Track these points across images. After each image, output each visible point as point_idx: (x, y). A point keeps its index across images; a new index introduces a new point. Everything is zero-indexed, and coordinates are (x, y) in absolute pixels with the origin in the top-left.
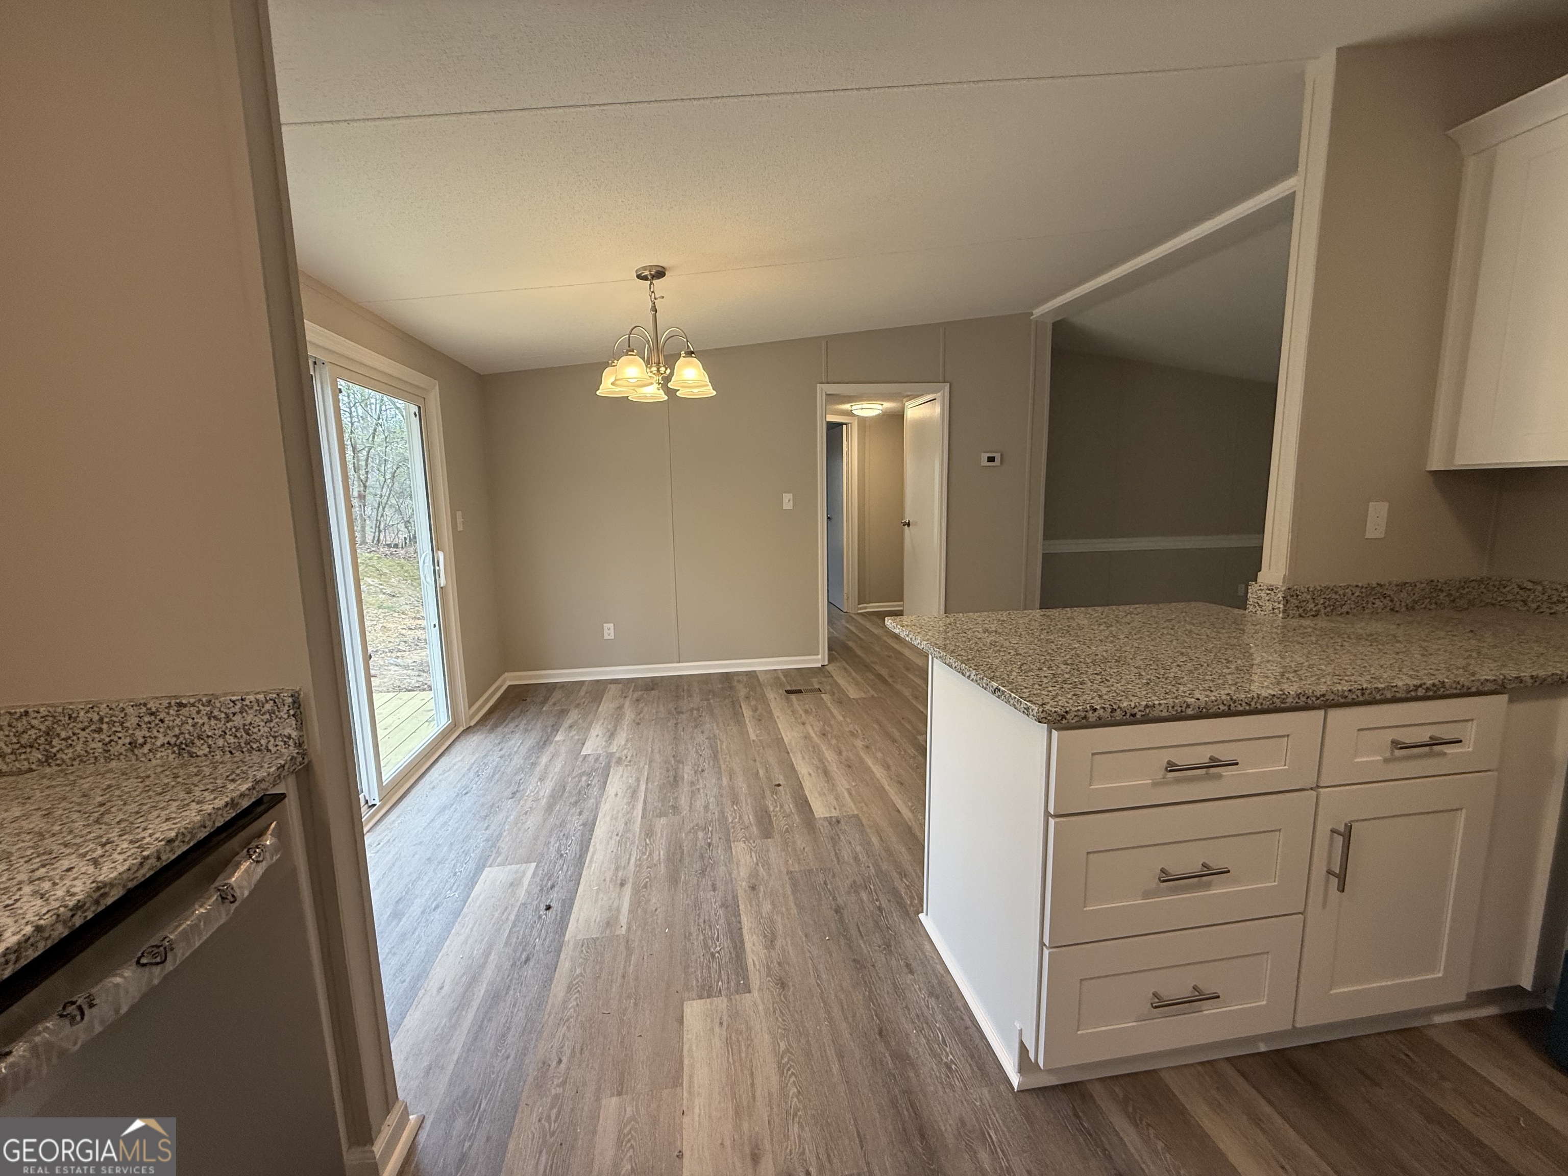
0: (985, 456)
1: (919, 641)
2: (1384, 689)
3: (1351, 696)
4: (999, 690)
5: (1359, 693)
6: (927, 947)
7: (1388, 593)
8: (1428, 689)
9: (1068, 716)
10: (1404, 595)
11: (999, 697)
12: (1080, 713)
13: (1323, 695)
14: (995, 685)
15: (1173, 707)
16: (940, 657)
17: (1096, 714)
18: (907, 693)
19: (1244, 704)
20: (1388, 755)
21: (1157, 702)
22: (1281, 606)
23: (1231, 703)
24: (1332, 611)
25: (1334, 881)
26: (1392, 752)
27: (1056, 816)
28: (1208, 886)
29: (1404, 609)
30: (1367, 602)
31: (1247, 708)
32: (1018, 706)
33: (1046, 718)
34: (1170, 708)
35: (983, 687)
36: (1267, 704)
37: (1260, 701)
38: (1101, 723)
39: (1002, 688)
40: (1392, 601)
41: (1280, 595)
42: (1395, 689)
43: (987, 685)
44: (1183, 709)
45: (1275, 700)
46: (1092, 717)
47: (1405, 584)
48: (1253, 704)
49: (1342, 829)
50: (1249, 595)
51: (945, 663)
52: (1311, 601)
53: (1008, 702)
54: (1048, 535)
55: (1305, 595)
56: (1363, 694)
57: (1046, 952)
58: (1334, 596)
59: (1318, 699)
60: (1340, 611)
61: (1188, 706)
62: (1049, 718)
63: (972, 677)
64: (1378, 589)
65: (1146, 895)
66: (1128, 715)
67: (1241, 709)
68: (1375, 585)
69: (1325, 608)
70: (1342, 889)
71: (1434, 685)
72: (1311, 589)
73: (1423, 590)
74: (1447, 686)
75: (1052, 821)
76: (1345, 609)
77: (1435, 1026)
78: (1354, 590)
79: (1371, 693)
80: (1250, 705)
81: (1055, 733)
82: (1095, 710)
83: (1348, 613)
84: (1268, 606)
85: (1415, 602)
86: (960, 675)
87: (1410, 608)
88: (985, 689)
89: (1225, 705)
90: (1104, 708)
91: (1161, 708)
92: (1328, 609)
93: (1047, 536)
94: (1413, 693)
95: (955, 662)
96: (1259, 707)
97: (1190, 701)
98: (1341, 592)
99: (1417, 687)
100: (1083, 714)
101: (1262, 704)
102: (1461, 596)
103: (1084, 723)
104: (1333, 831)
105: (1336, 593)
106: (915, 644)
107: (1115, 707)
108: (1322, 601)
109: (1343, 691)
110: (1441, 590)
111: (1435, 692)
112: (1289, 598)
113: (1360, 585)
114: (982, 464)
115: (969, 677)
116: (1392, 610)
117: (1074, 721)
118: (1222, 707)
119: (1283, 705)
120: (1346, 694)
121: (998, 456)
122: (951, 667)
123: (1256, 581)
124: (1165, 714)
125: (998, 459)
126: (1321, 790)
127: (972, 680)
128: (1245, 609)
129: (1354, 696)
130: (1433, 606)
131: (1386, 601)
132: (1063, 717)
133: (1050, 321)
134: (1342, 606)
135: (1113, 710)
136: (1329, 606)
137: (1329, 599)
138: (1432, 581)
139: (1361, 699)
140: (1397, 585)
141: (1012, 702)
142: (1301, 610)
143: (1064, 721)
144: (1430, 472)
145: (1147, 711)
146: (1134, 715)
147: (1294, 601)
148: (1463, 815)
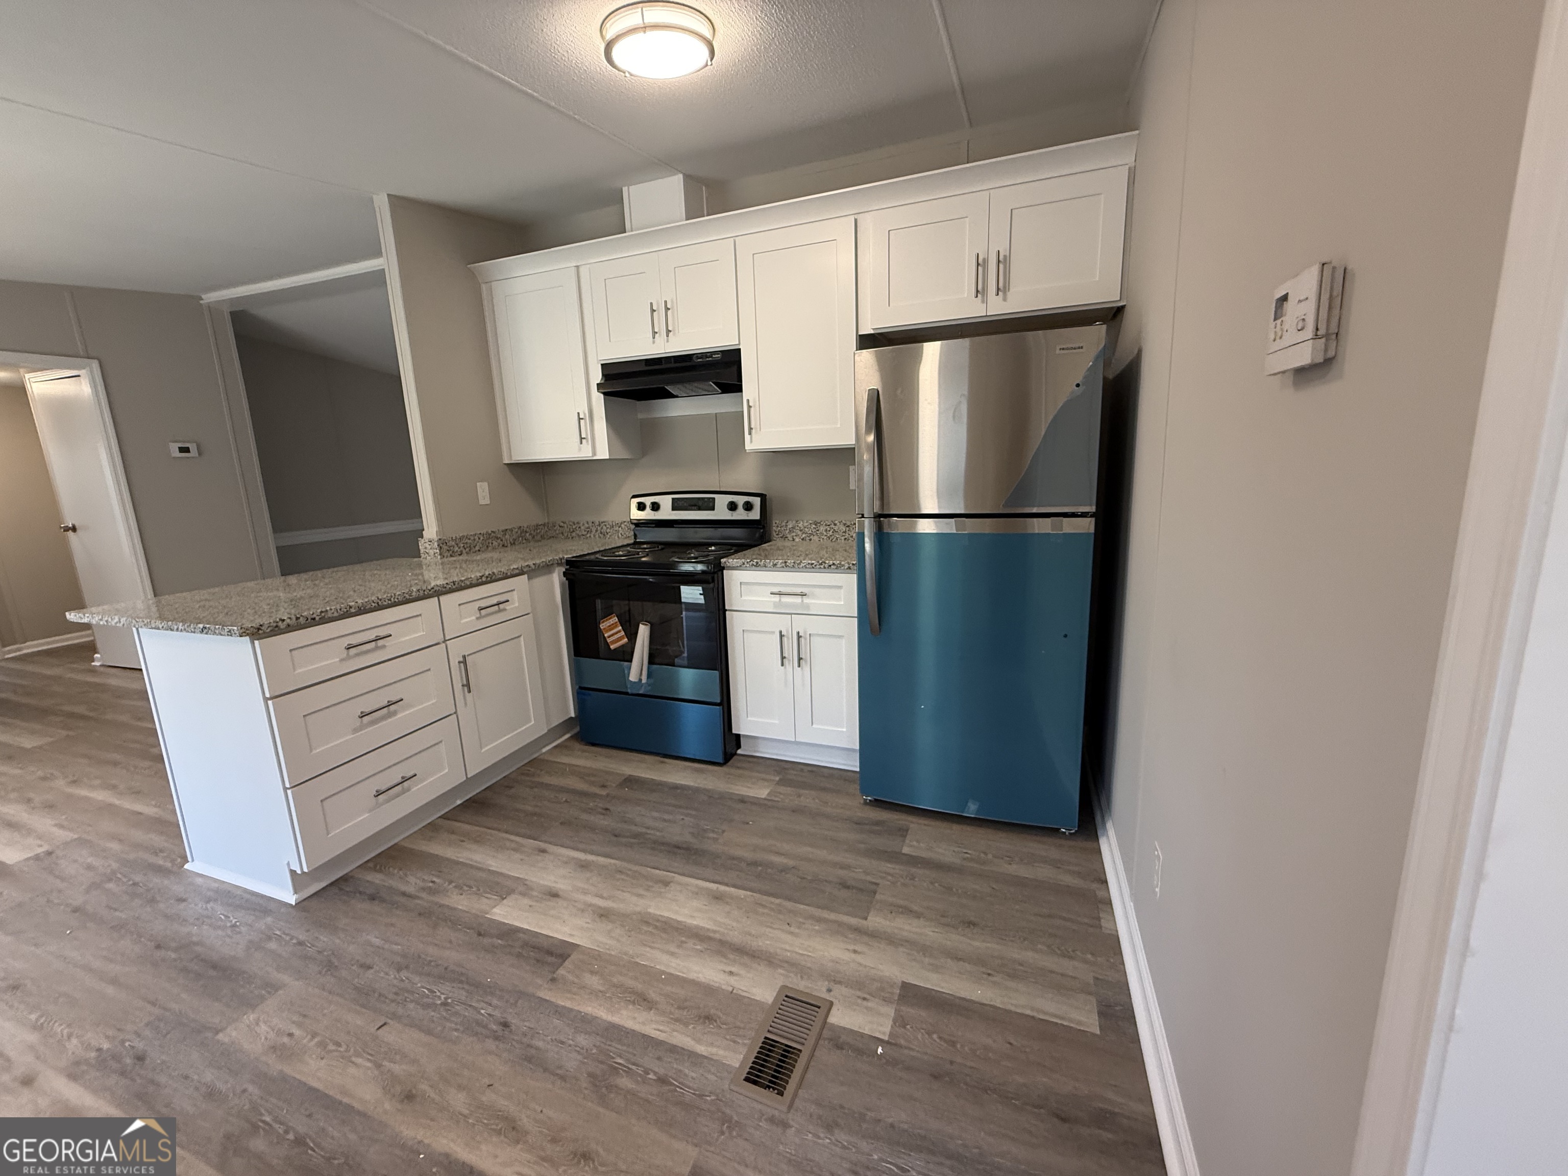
0: (174, 448)
1: (116, 620)
2: (465, 580)
3: (448, 587)
4: (205, 628)
5: (452, 584)
6: (199, 881)
7: (499, 536)
8: (487, 577)
9: (263, 628)
10: (507, 536)
11: (206, 634)
12: (272, 624)
13: (433, 588)
14: (201, 626)
15: (340, 609)
16: (145, 625)
17: (285, 623)
18: (124, 718)
19: (387, 601)
20: (478, 615)
21: (328, 609)
22: (438, 551)
23: (379, 601)
24: (470, 550)
25: (466, 688)
26: (480, 613)
27: (271, 698)
28: (395, 713)
29: (509, 545)
30: (489, 543)
31: (390, 602)
32: (222, 633)
33: (245, 632)
34: (339, 610)
35: (192, 632)
36: (400, 598)
37: (397, 597)
38: (290, 629)
39: (208, 626)
40: (502, 540)
41: (436, 544)
42: (470, 579)
43: (195, 628)
44: (348, 609)
45: (405, 595)
46: (282, 625)
47: (506, 530)
48: (392, 599)
49: (461, 659)
50: (420, 547)
51: (152, 628)
52: (456, 546)
53: (215, 633)
54: (278, 527)
55: (451, 542)
56: (454, 584)
57: (289, 792)
58: (469, 541)
59: (430, 591)
60: (474, 550)
61: (351, 607)
62: (247, 632)
63: (180, 628)
64: (493, 534)
65: (355, 731)
66: (309, 620)
67: (385, 603)
68: (490, 532)
69: (465, 549)
70: (469, 691)
71: (489, 574)
72: (454, 538)
73: (517, 532)
74: (496, 574)
75: (270, 702)
76: (477, 548)
77: (544, 753)
78: (479, 536)
79: (458, 584)
80: (391, 600)
81: (256, 642)
82: (283, 620)
83: (479, 550)
84: (432, 552)
85: (514, 540)
86: (169, 632)
87: (513, 544)
88: (194, 632)
89: (375, 603)
90: (290, 618)
91: (332, 612)
92: (467, 550)
93: (276, 529)
94: (480, 580)
95: (161, 623)
96: (397, 600)
97: (352, 604)
98: (472, 538)
99: (481, 577)
100: (275, 624)
101: (398, 599)
102: (537, 534)
103: (276, 630)
104: (459, 662)
105: (469, 539)
106: (113, 623)
107: (298, 616)
108: (462, 545)
109: (443, 584)
110: (526, 532)
111: (491, 578)
112: (441, 545)
113: (482, 533)
114: (173, 455)
115: (177, 629)
116: (503, 546)
117: (268, 630)
118: (373, 604)
119: (411, 597)
120: (445, 585)
121: (193, 447)
122: (158, 629)
123: (422, 537)
124: (336, 614)
125: (194, 452)
126: (448, 642)
127: (181, 631)
128: (420, 557)
129: (450, 586)
130: (524, 541)
131: (499, 541)
132: (259, 629)
133: (226, 310)
134: (475, 547)
135: (297, 618)
136: (467, 547)
137: (467, 543)
138: (520, 527)
139: (454, 587)
140: (503, 531)
141: (217, 632)
142: (451, 552)
143: (260, 632)
144: (505, 464)
145: (323, 614)
146: (314, 619)
147: (445, 547)
148: (522, 638)
